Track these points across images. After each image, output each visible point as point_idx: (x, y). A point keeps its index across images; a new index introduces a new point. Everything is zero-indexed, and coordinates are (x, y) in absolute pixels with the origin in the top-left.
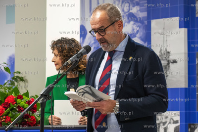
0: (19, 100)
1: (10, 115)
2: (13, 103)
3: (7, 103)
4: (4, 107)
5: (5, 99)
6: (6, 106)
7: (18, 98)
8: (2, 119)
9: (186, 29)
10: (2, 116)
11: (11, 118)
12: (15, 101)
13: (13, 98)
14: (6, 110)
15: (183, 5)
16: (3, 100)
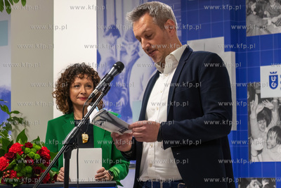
0: (27, 149)
1: (16, 168)
2: (19, 152)
3: (12, 153)
4: (8, 158)
5: (9, 147)
6: (11, 156)
7: (26, 147)
8: (5, 175)
9: (234, 53)
10: (6, 170)
11: (17, 172)
12: (23, 150)
13: (20, 147)
14: (10, 162)
15: (229, 20)
16: (6, 150)
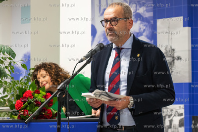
0: (36, 94)
1: (28, 108)
2: (30, 97)
4: (22, 101)
5: (23, 93)
7: (35, 93)
8: (20, 113)
9: (190, 28)
10: (21, 110)
11: (29, 111)
12: (33, 95)
13: (31, 93)
14: (24, 104)
15: (187, 5)
16: (21, 95)
